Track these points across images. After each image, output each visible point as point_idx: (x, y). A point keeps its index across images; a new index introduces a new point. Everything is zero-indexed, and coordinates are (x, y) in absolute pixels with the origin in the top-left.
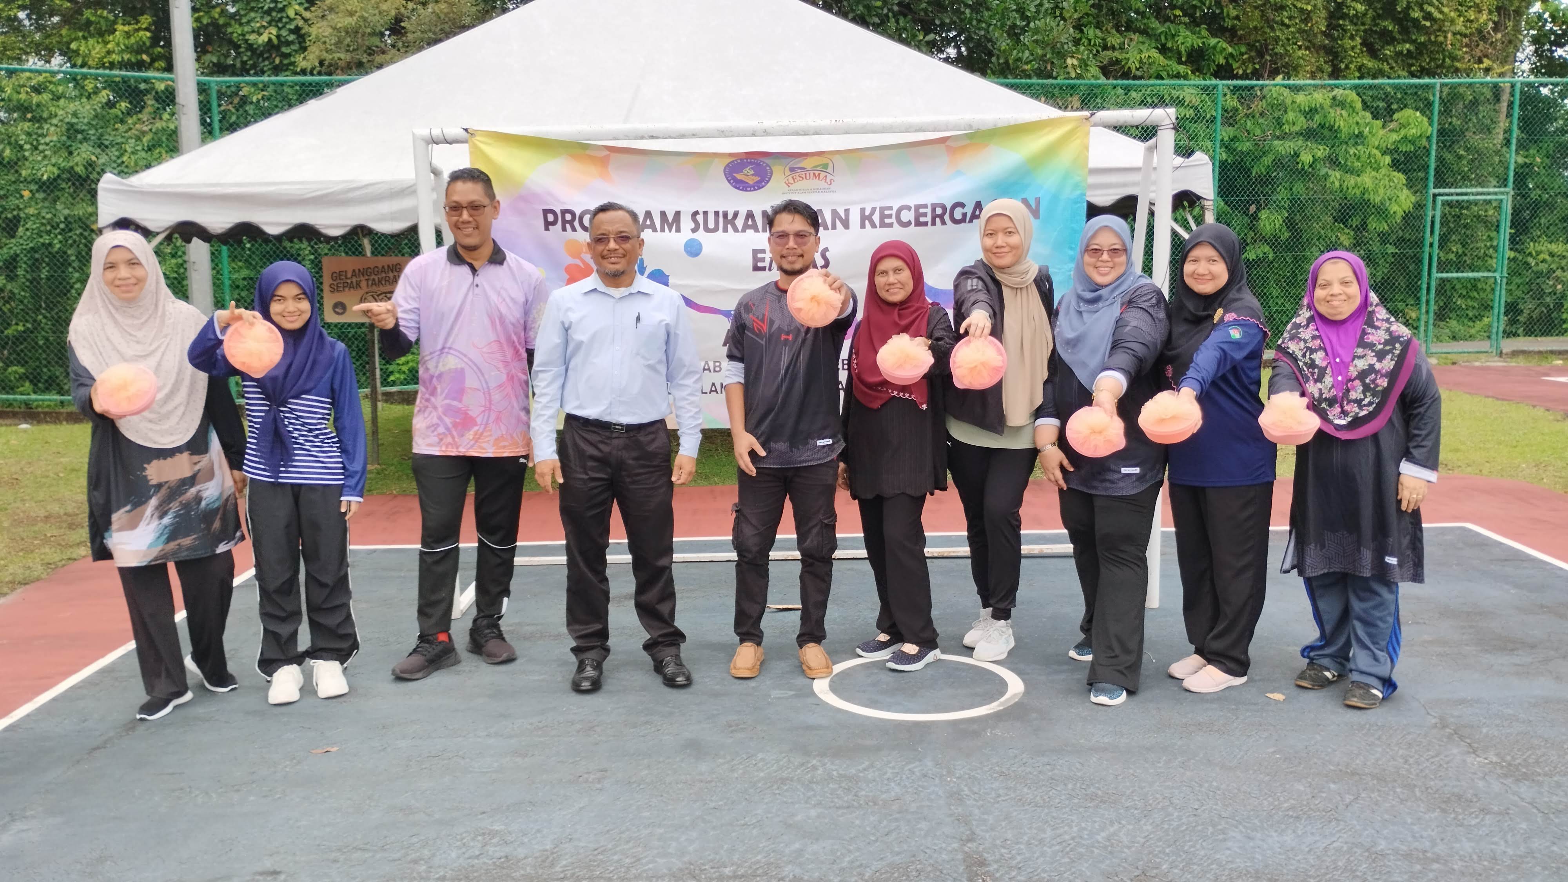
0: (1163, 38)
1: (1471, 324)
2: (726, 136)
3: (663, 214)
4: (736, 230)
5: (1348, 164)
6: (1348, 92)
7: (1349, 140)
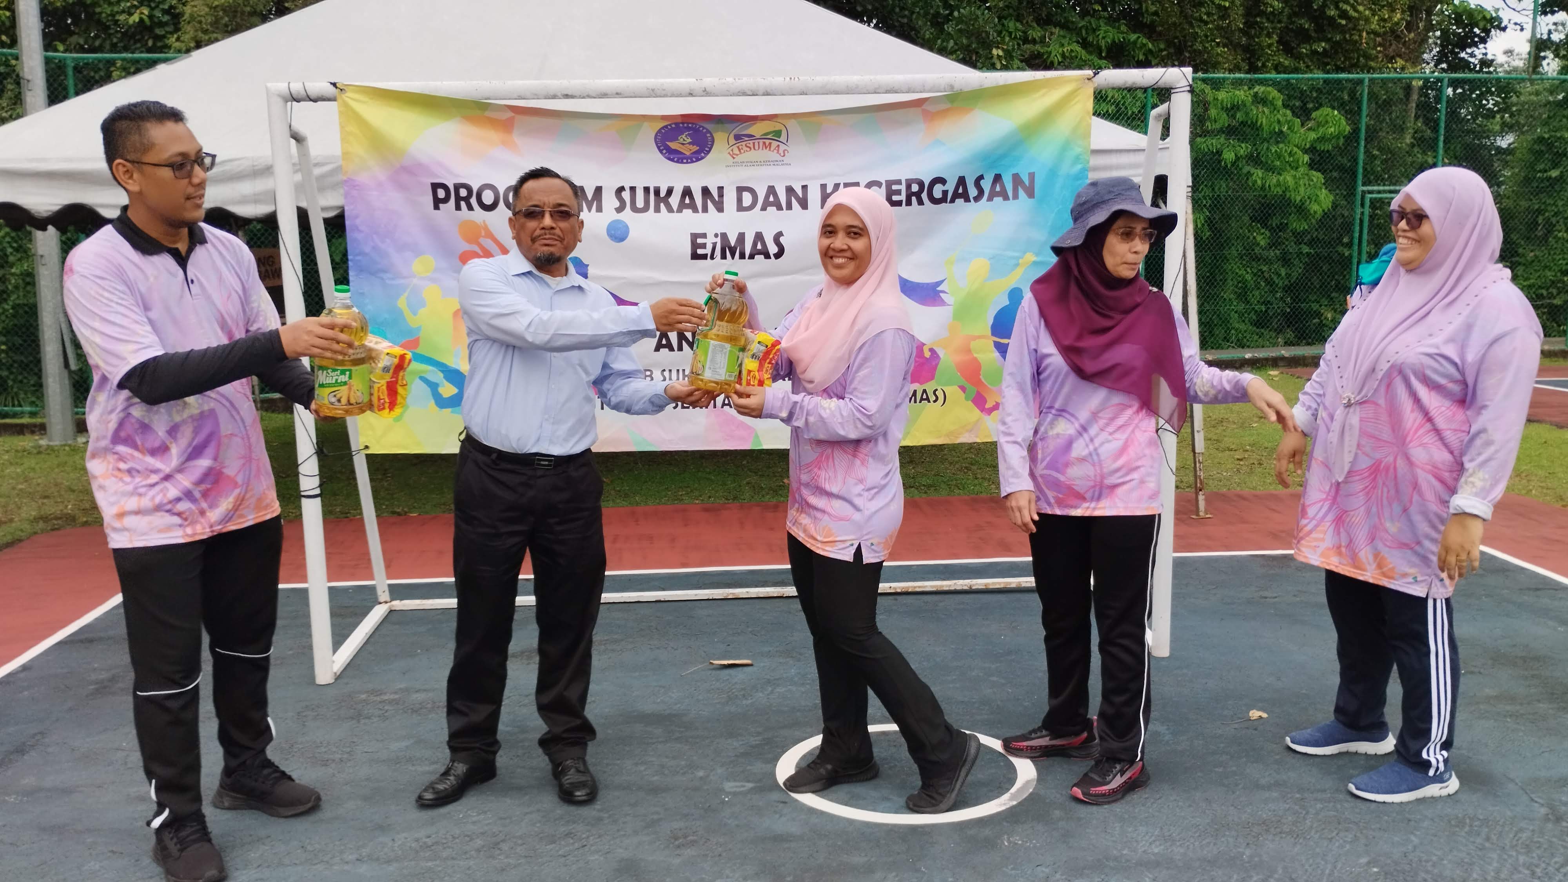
0: (1084, 32)
2: (657, 96)
4: (670, 209)
5: (1269, 162)
6: (1270, 89)
7: (1271, 138)
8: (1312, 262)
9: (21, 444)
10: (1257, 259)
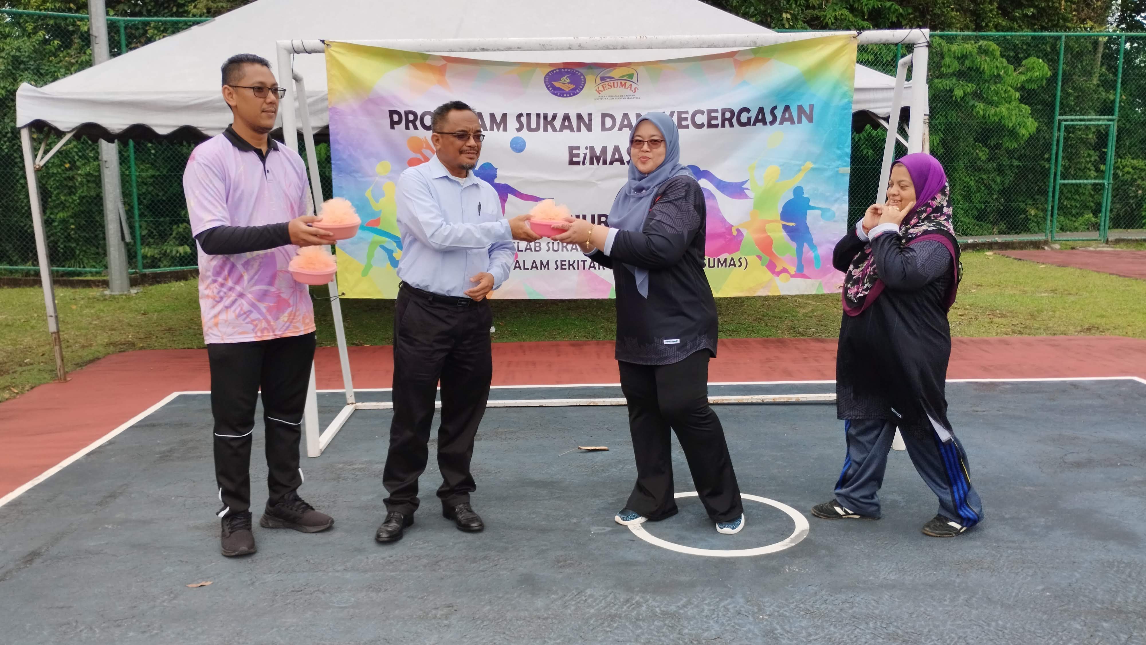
1: (1074, 219)
2: (546, 50)
3: (492, 116)
4: (554, 129)
5: (989, 97)
6: (991, 43)
7: (990, 80)
8: (1020, 172)
9: (91, 293)
10: (979, 170)
